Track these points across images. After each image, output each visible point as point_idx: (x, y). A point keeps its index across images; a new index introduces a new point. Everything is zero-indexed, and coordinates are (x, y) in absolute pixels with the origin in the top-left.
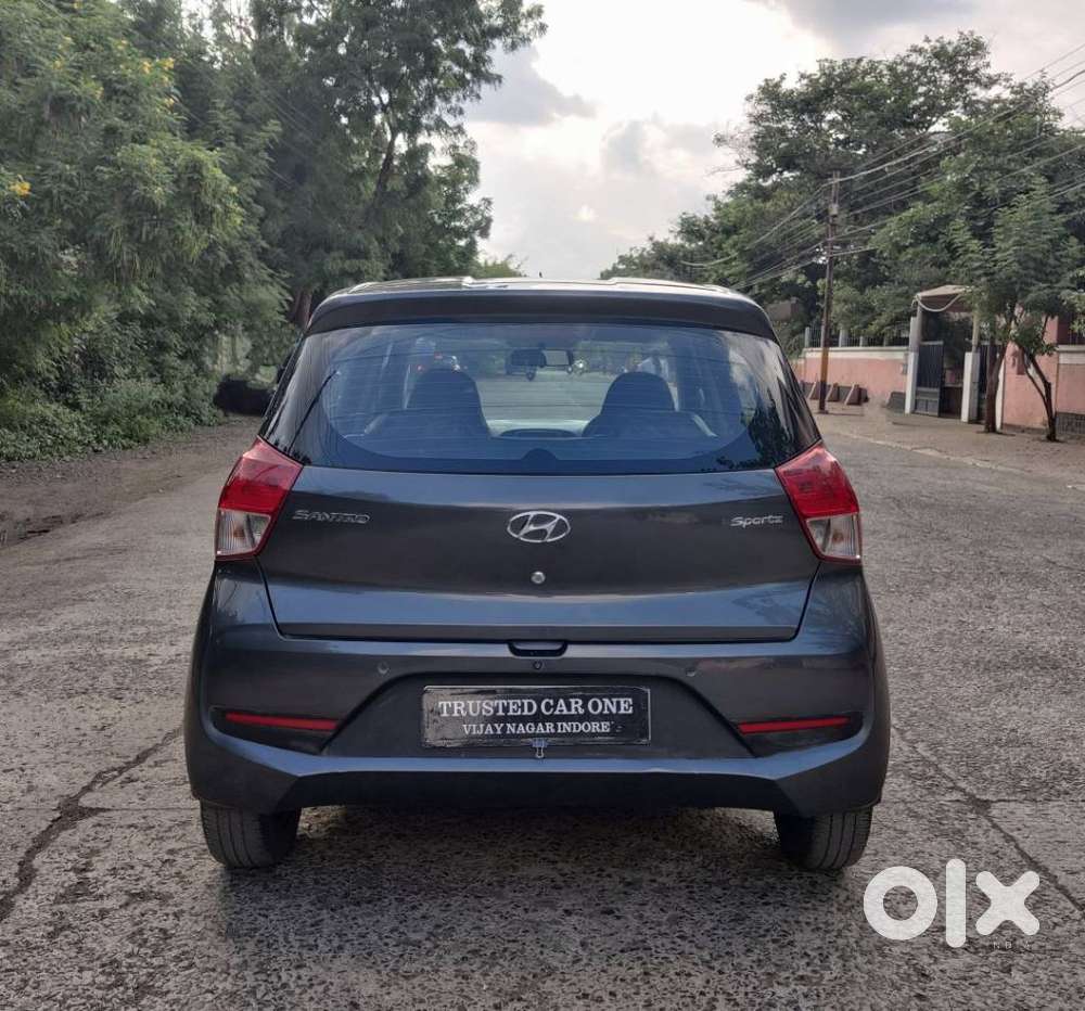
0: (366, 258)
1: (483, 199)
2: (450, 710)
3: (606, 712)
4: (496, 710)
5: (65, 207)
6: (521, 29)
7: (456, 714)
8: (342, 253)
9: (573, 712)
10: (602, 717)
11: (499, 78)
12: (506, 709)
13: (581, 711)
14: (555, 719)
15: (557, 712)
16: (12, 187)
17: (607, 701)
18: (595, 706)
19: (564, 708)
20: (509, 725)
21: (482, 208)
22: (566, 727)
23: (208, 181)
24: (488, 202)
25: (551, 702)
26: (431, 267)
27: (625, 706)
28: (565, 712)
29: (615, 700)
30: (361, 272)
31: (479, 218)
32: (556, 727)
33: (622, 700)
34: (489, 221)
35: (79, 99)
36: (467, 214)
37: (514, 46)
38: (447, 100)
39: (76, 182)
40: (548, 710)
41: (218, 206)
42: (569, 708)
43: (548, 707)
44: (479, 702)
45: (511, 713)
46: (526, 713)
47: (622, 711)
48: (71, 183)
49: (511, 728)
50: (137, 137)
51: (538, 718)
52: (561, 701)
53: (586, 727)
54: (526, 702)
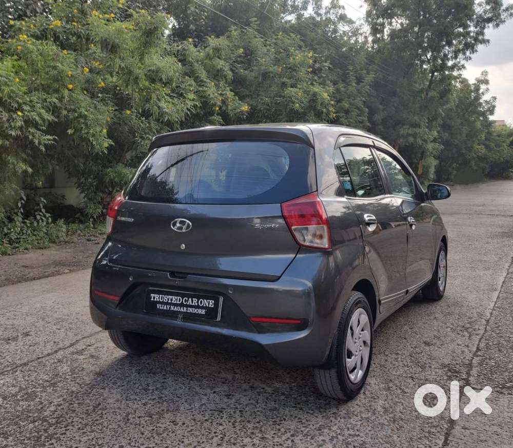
0: (419, 127)
1: (493, 97)
2: (154, 298)
3: (205, 305)
4: (168, 299)
5: (266, 114)
6: (502, 17)
7: (155, 300)
8: (408, 127)
9: (194, 304)
10: (203, 308)
11: (488, 41)
12: (172, 300)
13: (196, 304)
14: (187, 306)
15: (188, 304)
16: (241, 108)
17: (205, 300)
18: (201, 302)
19: (191, 302)
20: (172, 307)
21: (491, 101)
22: (190, 310)
23: (319, 100)
24: (495, 98)
25: (187, 299)
26: (463, 130)
27: (210, 303)
28: (191, 304)
29: (208, 301)
30: (416, 133)
31: (490, 105)
32: (187, 310)
33: (210, 301)
34: (494, 107)
35: (272, 72)
36: (484, 105)
37: (497, 25)
38: (464, 54)
39: (270, 105)
40: (185, 302)
41: (324, 110)
42: (192, 302)
43: (185, 301)
44: (163, 296)
45: (173, 302)
46: (178, 302)
47: (210, 306)
48: (268, 105)
49: (172, 308)
50: (293, 85)
51: (182, 305)
52: (190, 299)
53: (197, 311)
54: (178, 298)
